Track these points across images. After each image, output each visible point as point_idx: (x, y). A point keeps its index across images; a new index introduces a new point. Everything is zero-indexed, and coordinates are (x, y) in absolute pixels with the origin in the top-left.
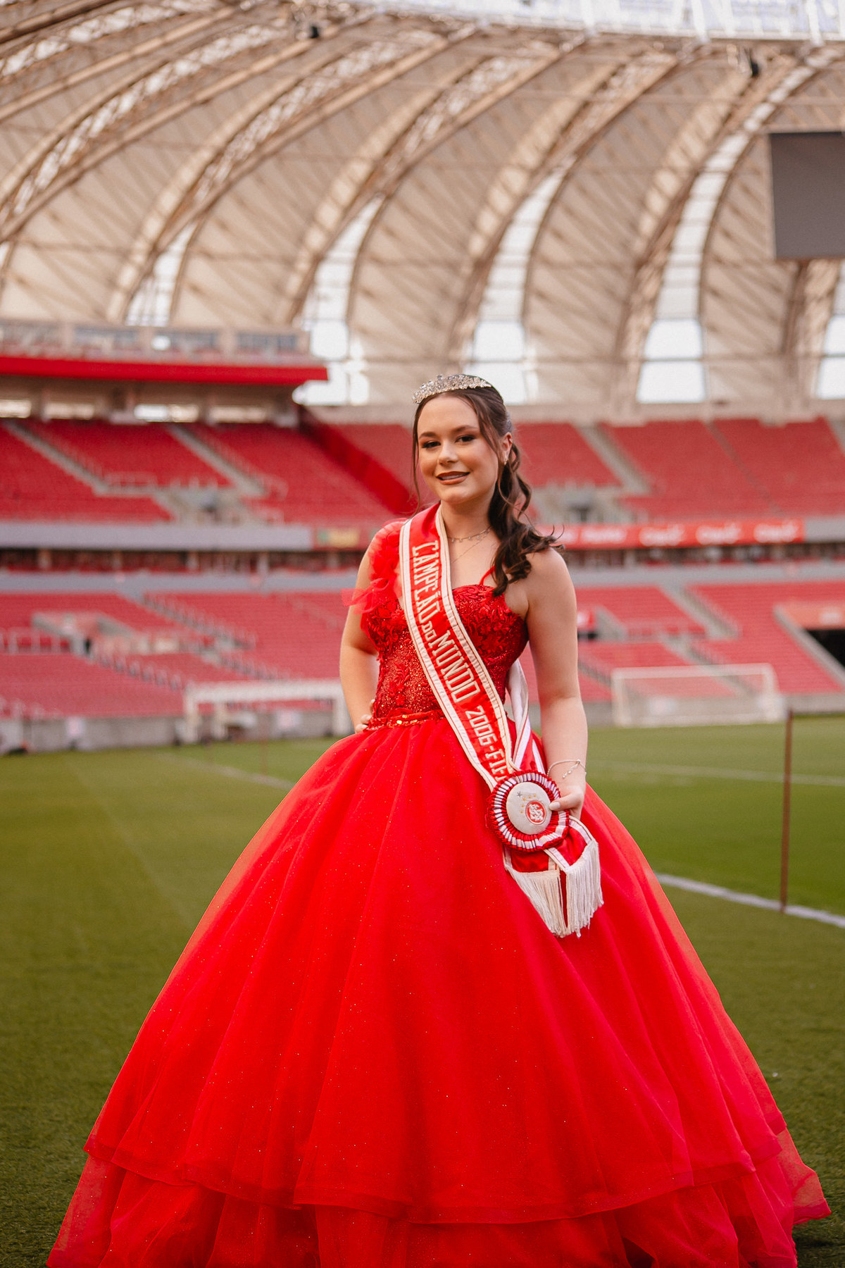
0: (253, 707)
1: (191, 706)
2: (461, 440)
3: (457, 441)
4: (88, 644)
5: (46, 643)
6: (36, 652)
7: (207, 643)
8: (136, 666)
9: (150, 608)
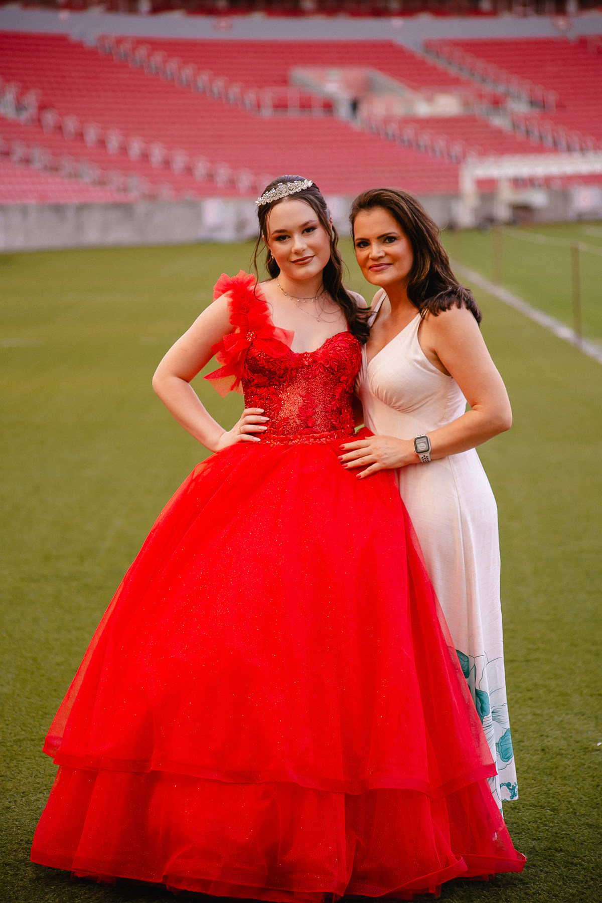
0: (547, 182)
1: (468, 185)
2: (305, 232)
3: (303, 233)
4: (355, 106)
5: (306, 104)
6: (293, 114)
7: (497, 103)
8: (409, 133)
9: (431, 60)
